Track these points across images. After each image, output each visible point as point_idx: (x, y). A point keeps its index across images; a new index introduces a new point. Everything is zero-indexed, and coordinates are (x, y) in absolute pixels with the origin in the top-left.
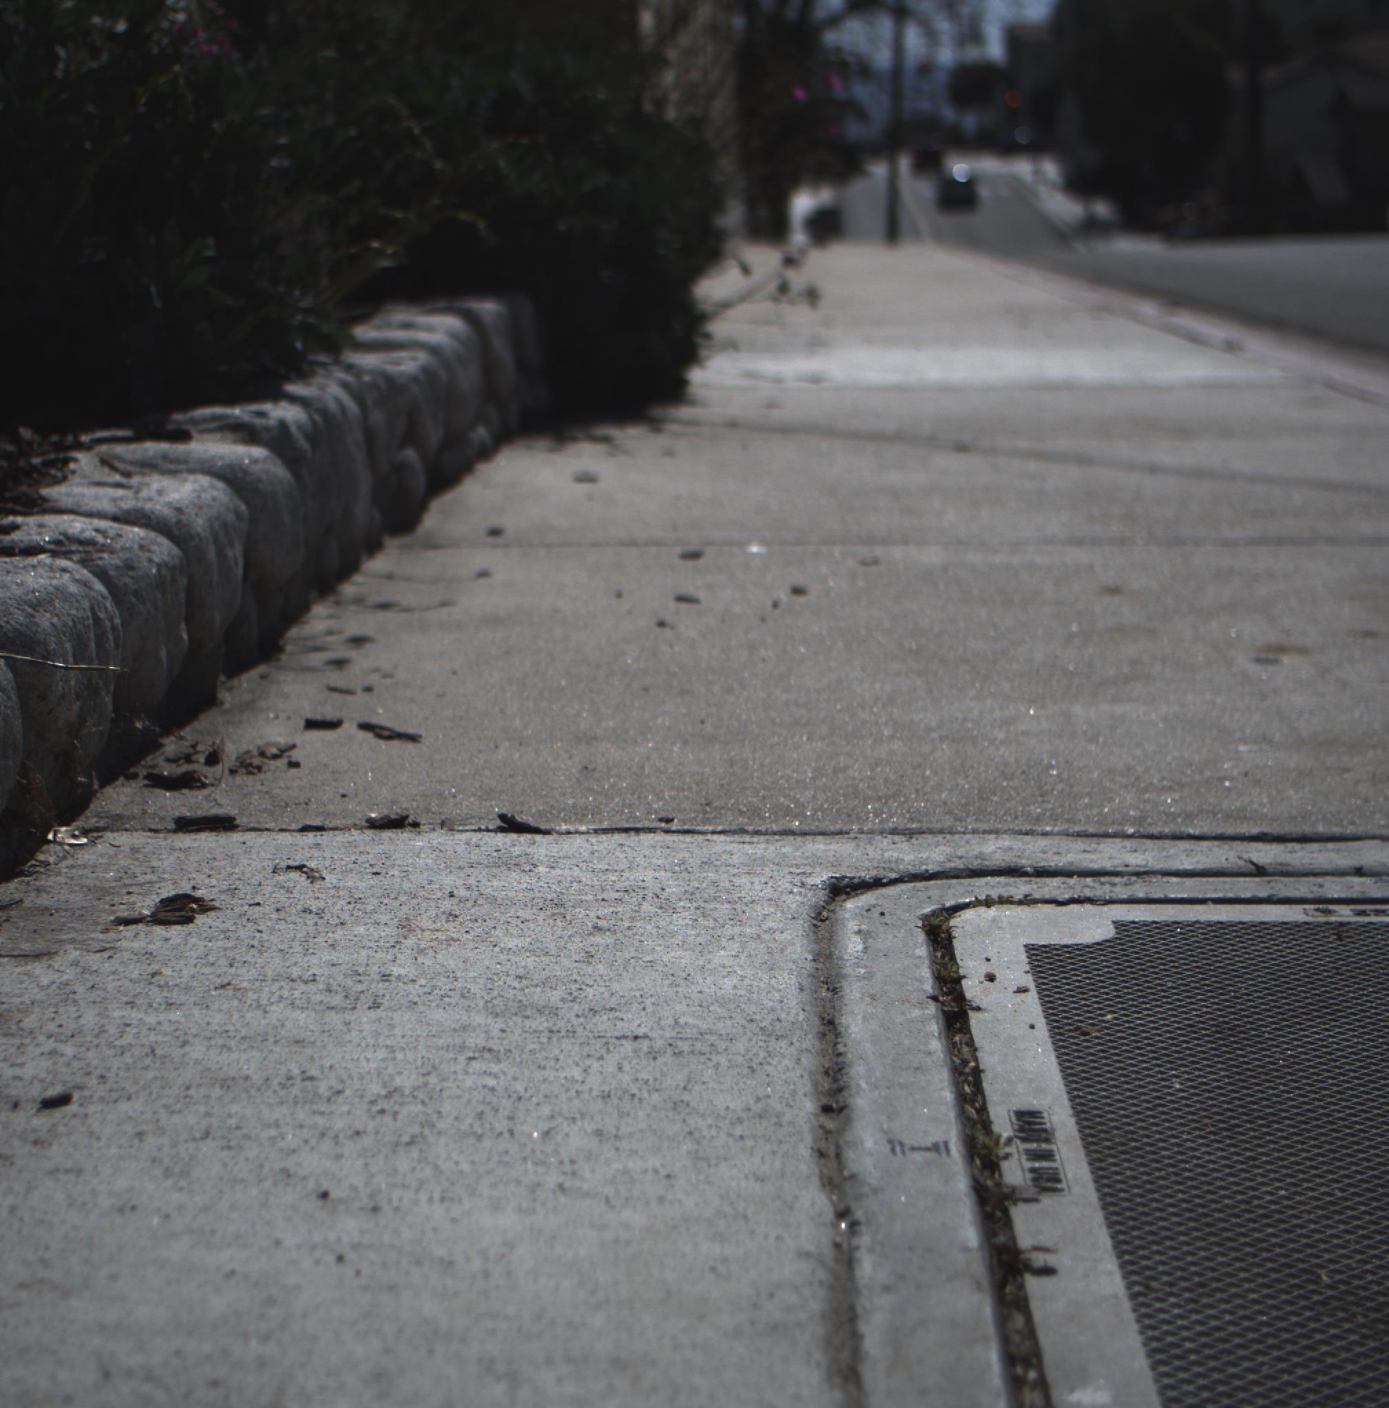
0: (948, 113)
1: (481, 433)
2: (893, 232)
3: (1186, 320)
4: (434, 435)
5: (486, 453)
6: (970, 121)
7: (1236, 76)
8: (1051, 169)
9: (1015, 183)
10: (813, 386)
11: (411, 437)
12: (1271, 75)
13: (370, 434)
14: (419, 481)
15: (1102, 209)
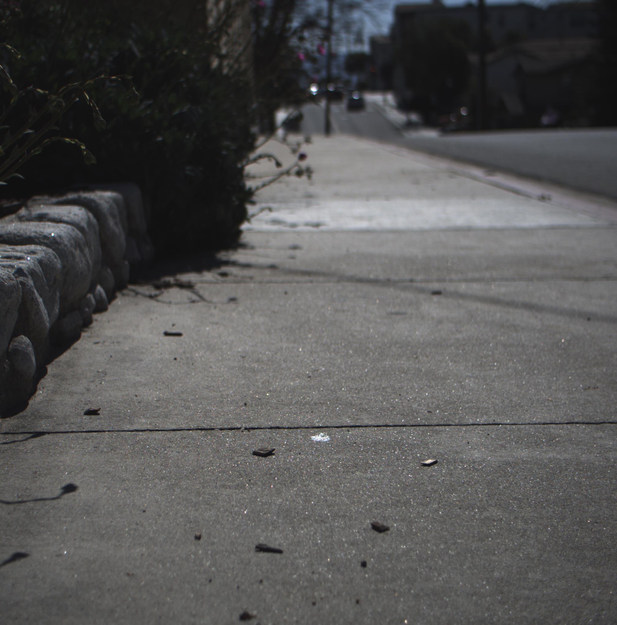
0: (344, 75)
2: (328, 130)
3: (499, 178)
6: (355, 79)
7: (473, 58)
8: (390, 98)
9: (375, 105)
10: (315, 229)
12: (490, 57)
15: (414, 117)
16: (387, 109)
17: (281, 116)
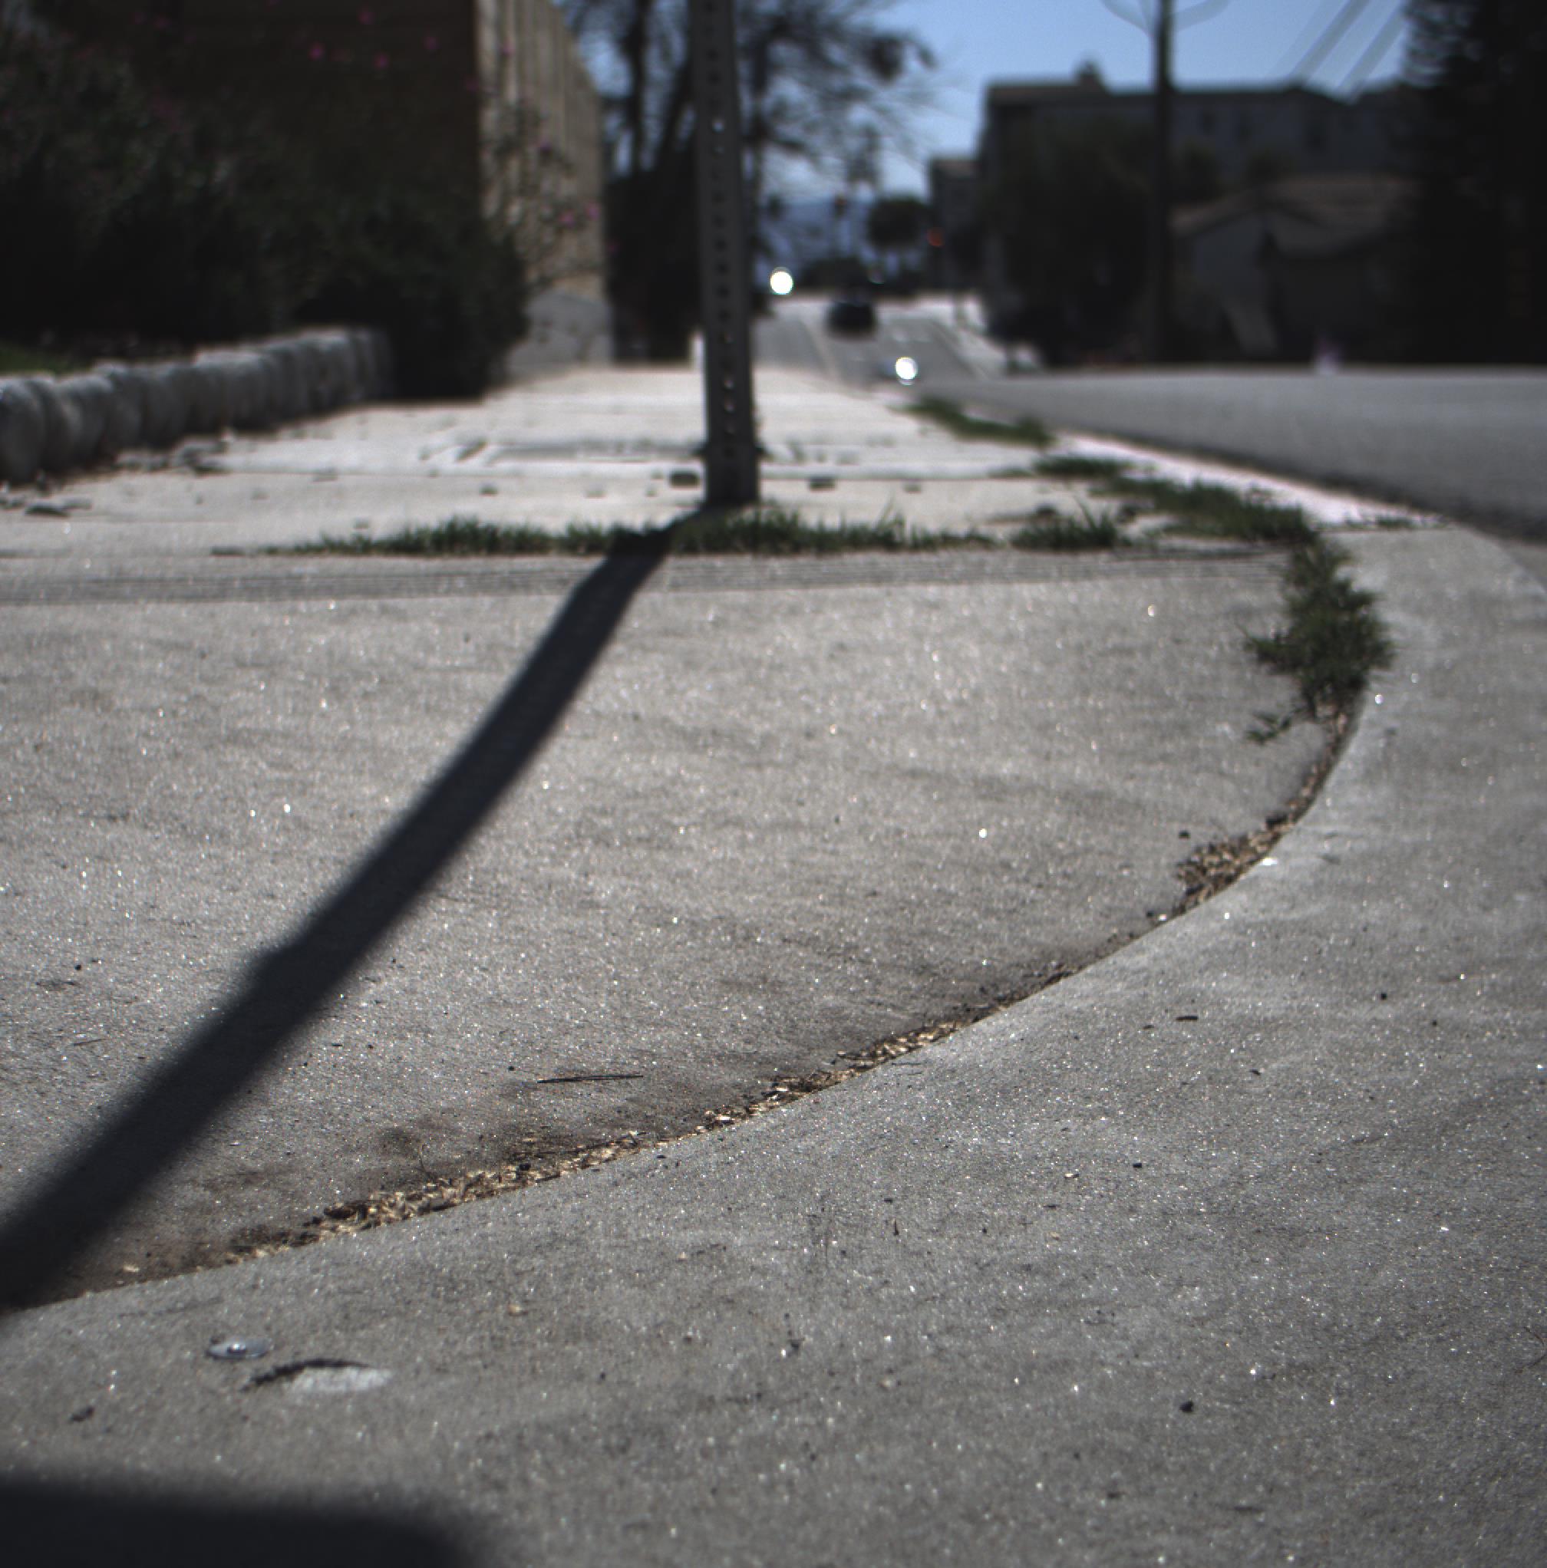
0: (867, 254)
6: (892, 261)
8: (973, 309)
9: (934, 327)
15: (1025, 356)
16: (964, 337)
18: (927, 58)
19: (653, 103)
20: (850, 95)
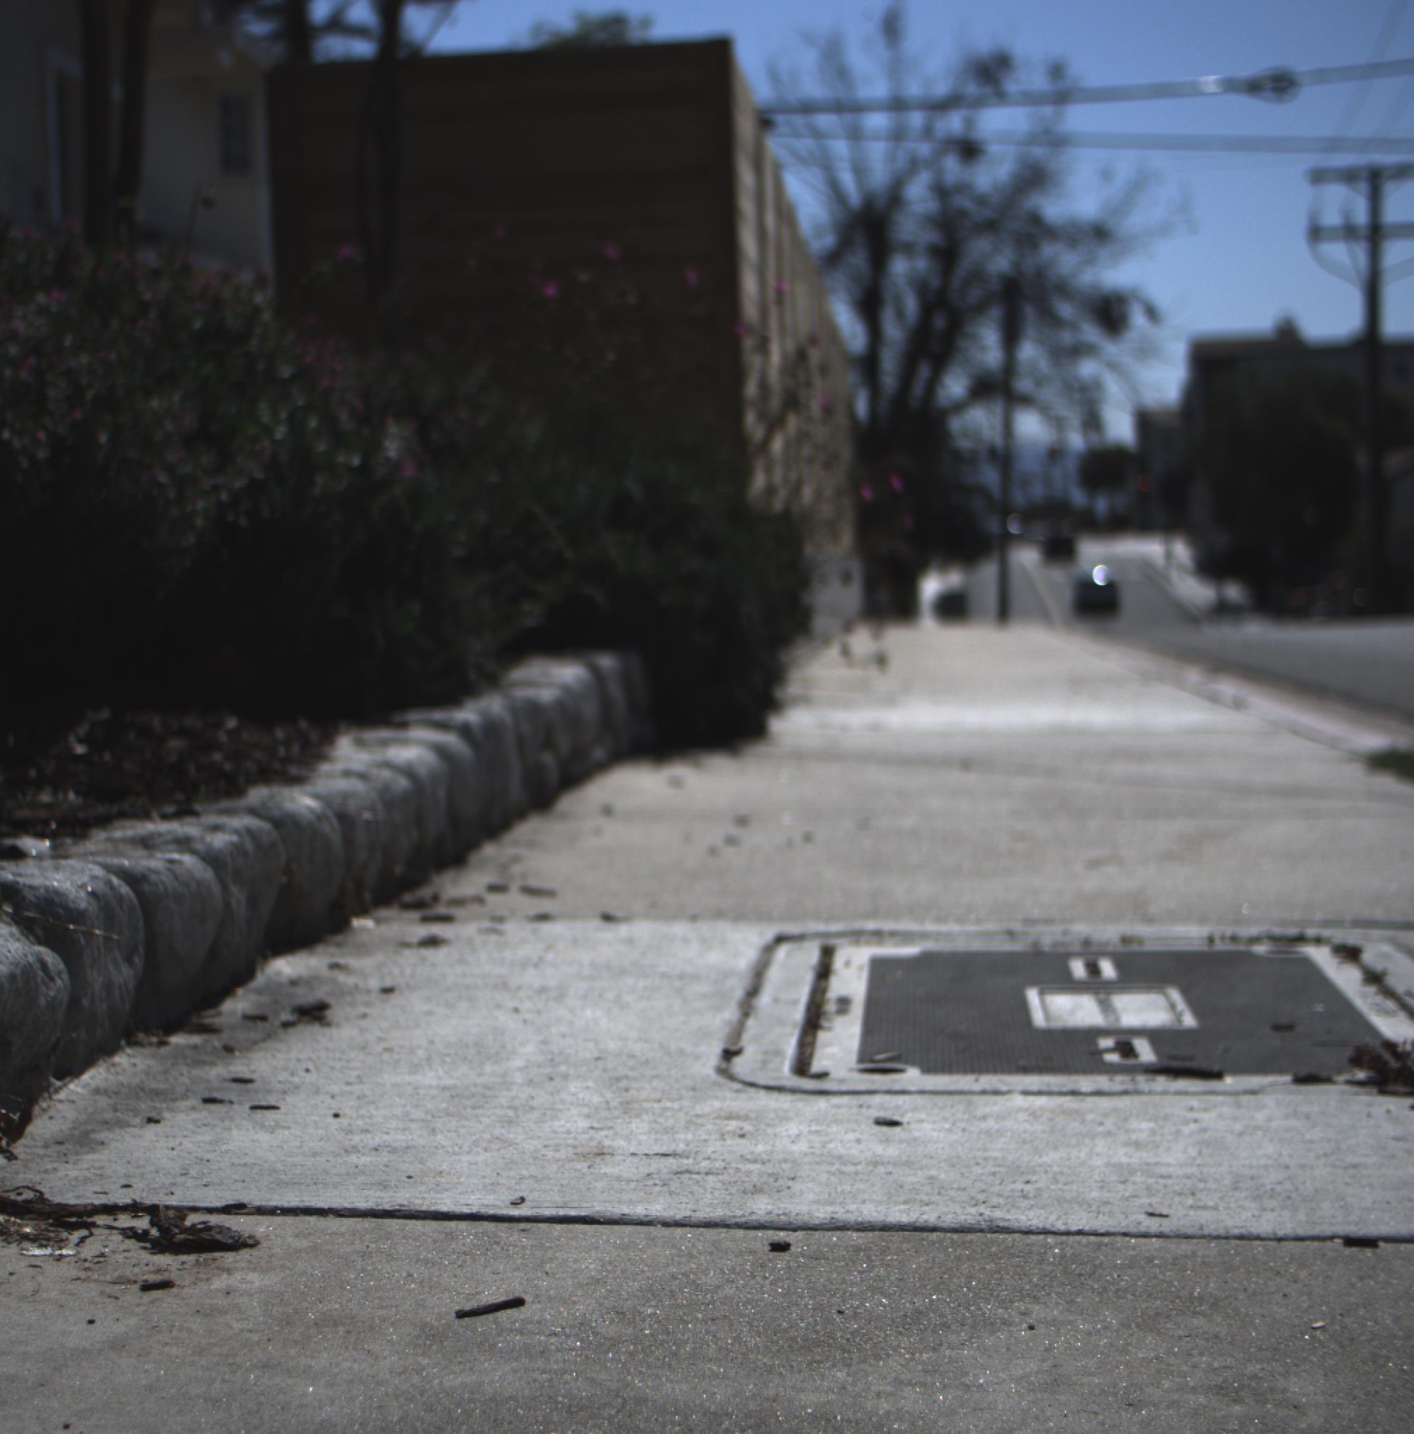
0: (1078, 497)
1: (599, 753)
2: (1004, 613)
4: (564, 745)
5: (603, 767)
6: (1101, 505)
8: (1182, 550)
9: (1146, 565)
11: (548, 743)
12: (1394, 461)
13: (520, 740)
14: (553, 777)
15: (1234, 592)
16: (1174, 575)
17: (931, 587)
18: (1152, 313)
19: (889, 363)
20: (1079, 351)
